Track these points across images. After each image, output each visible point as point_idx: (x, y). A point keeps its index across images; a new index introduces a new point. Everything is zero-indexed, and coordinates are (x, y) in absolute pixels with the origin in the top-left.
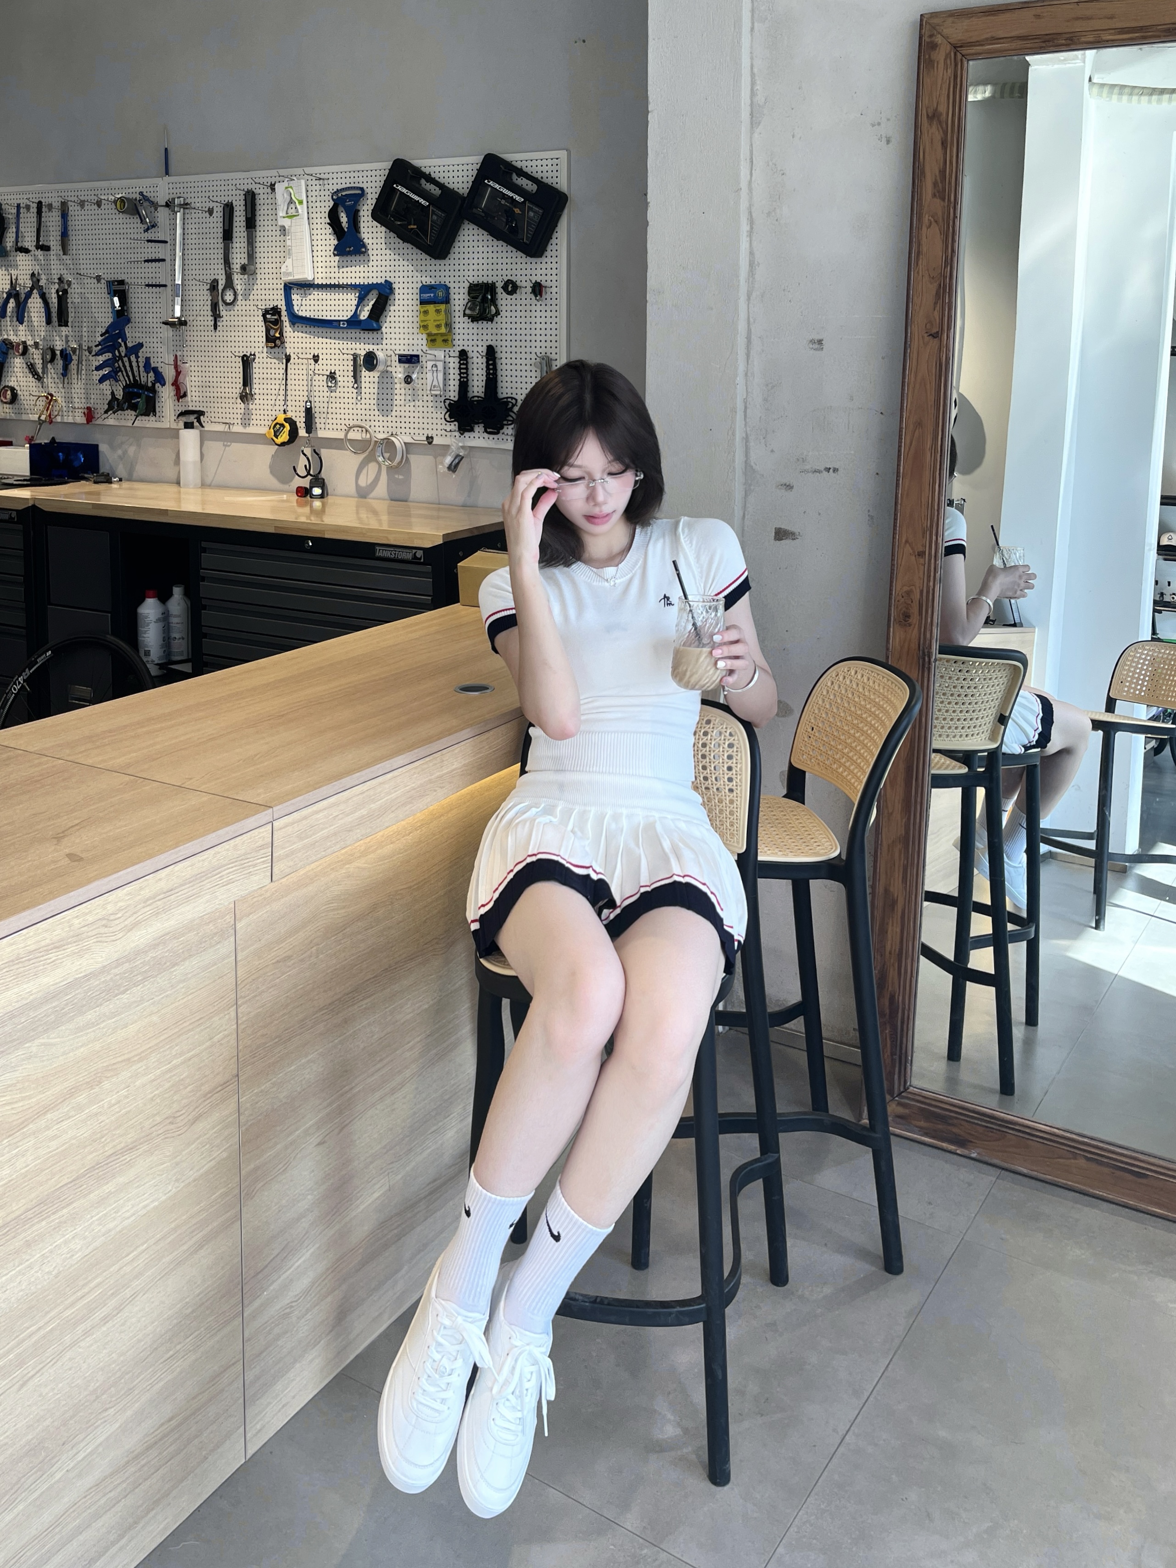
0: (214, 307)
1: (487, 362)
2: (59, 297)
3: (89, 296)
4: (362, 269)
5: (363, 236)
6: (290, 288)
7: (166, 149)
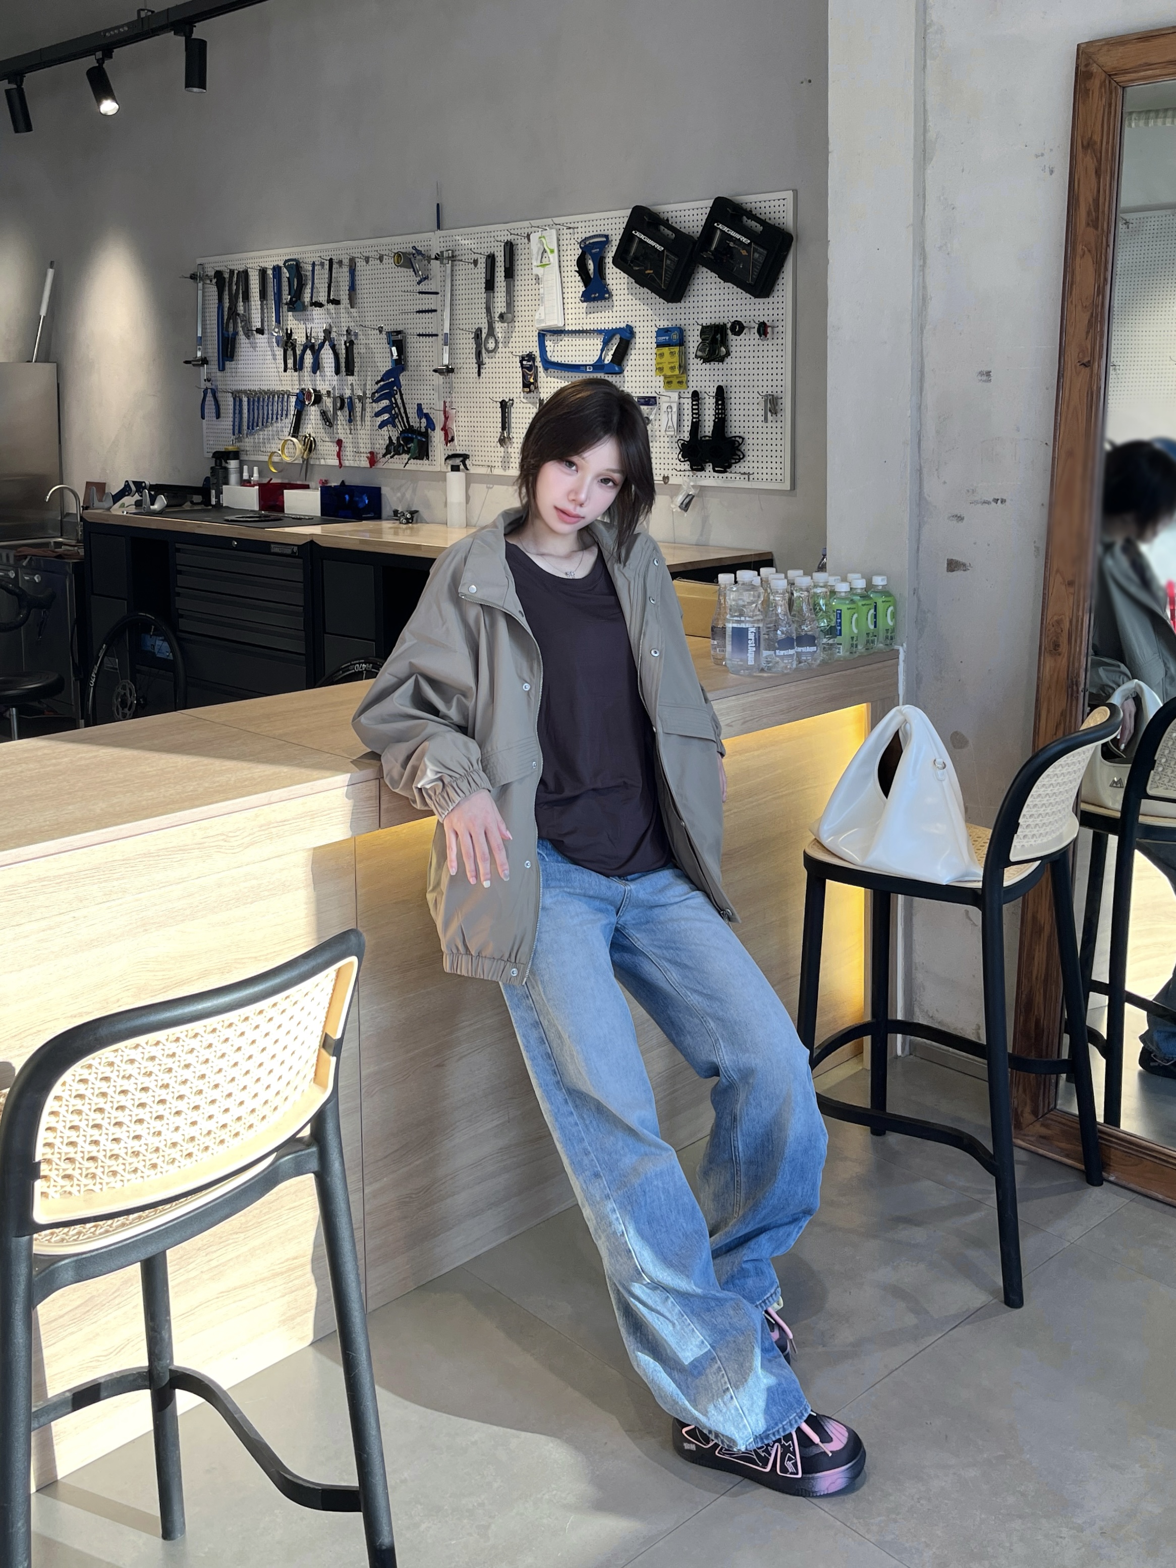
0: (479, 354)
1: (717, 402)
2: (347, 348)
3: (372, 346)
4: (607, 314)
5: (608, 282)
6: (544, 335)
7: (438, 205)
